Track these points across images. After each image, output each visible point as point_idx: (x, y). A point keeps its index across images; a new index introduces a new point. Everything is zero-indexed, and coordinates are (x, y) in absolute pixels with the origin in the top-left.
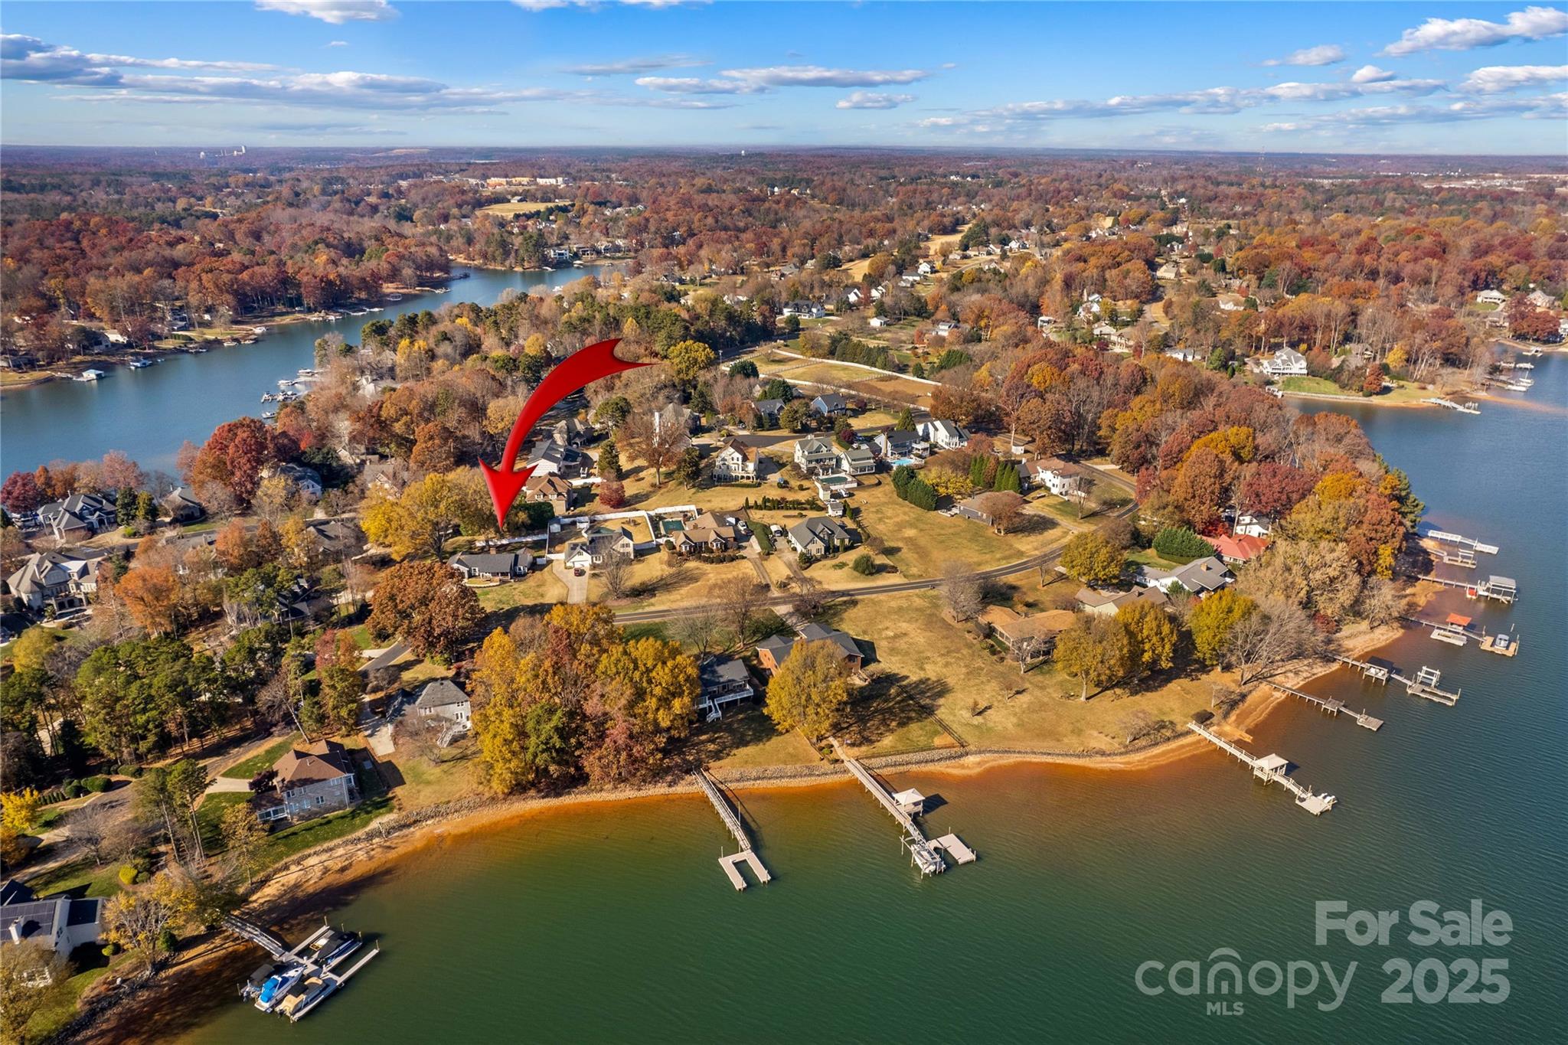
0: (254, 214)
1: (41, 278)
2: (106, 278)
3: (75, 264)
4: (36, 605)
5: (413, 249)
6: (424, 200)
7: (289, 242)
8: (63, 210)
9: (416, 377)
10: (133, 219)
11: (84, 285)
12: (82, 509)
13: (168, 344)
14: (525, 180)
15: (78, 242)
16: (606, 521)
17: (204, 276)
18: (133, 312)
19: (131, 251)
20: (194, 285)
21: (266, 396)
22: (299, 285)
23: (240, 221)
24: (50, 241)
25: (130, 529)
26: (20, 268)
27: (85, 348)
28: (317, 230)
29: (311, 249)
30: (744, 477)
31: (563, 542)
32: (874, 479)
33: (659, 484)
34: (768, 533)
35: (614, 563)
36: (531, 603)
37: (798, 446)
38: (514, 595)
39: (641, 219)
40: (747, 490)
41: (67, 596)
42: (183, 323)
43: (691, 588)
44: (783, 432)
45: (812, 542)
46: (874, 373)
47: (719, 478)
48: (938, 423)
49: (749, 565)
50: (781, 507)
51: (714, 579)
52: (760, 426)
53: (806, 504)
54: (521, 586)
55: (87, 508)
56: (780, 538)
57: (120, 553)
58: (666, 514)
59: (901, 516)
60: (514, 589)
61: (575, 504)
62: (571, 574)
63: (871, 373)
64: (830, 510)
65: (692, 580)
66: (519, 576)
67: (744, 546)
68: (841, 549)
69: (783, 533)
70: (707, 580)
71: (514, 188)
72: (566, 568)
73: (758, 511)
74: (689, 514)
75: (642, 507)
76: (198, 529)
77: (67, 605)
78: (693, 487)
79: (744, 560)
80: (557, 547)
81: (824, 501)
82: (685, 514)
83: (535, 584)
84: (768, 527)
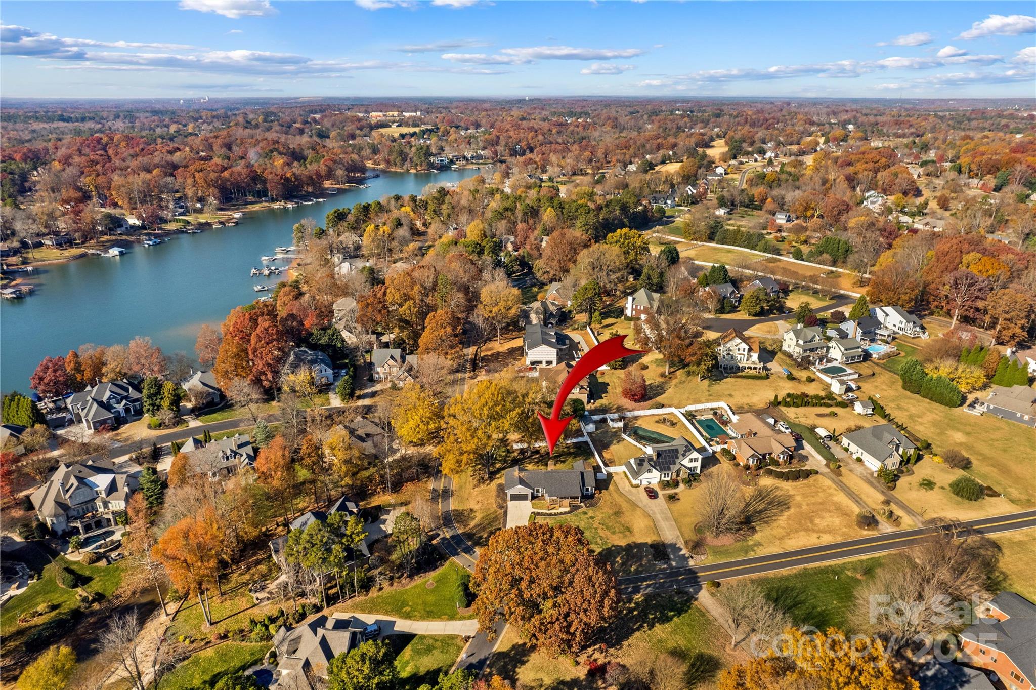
0: (225, 133)
1: (80, 176)
2: (126, 176)
3: (103, 166)
4: (59, 530)
5: (340, 156)
6: (333, 126)
8: (96, 132)
9: (378, 256)
10: (142, 137)
11: (110, 182)
12: (109, 398)
13: (172, 226)
14: (395, 114)
15: (106, 152)
16: (636, 418)
17: (197, 175)
18: (146, 202)
19: (144, 156)
20: (190, 181)
21: (253, 271)
22: (264, 182)
23: (216, 137)
24: (86, 151)
25: (156, 419)
26: (64, 170)
27: (110, 229)
28: (271, 143)
29: (269, 155)
30: (750, 368)
31: (606, 446)
32: (865, 368)
33: (667, 373)
34: (817, 438)
35: (683, 480)
36: (623, 543)
37: (792, 335)
38: (596, 529)
39: (493, 136)
40: (758, 382)
41: (94, 516)
42: (181, 210)
43: (789, 518)
44: (742, 315)
45: (891, 455)
46: (757, 255)
47: (725, 368)
48: (889, 309)
49: (828, 482)
50: (807, 404)
51: (804, 503)
52: (722, 310)
53: (827, 400)
54: (597, 513)
55: (114, 397)
56: (831, 444)
57: (147, 450)
58: (696, 411)
59: (928, 413)
60: (592, 518)
61: (592, 396)
62: (644, 496)
63: (754, 255)
64: (858, 408)
65: (783, 504)
66: (587, 497)
67: (805, 458)
68: (912, 461)
69: (833, 437)
70: (799, 506)
71: (392, 119)
72: (632, 486)
73: (788, 409)
74: (719, 411)
75: (665, 402)
76: (220, 418)
77: (93, 527)
78: (704, 378)
79: (819, 477)
80: (606, 455)
81: (840, 396)
82: (715, 412)
83: (611, 512)
84: (812, 429)
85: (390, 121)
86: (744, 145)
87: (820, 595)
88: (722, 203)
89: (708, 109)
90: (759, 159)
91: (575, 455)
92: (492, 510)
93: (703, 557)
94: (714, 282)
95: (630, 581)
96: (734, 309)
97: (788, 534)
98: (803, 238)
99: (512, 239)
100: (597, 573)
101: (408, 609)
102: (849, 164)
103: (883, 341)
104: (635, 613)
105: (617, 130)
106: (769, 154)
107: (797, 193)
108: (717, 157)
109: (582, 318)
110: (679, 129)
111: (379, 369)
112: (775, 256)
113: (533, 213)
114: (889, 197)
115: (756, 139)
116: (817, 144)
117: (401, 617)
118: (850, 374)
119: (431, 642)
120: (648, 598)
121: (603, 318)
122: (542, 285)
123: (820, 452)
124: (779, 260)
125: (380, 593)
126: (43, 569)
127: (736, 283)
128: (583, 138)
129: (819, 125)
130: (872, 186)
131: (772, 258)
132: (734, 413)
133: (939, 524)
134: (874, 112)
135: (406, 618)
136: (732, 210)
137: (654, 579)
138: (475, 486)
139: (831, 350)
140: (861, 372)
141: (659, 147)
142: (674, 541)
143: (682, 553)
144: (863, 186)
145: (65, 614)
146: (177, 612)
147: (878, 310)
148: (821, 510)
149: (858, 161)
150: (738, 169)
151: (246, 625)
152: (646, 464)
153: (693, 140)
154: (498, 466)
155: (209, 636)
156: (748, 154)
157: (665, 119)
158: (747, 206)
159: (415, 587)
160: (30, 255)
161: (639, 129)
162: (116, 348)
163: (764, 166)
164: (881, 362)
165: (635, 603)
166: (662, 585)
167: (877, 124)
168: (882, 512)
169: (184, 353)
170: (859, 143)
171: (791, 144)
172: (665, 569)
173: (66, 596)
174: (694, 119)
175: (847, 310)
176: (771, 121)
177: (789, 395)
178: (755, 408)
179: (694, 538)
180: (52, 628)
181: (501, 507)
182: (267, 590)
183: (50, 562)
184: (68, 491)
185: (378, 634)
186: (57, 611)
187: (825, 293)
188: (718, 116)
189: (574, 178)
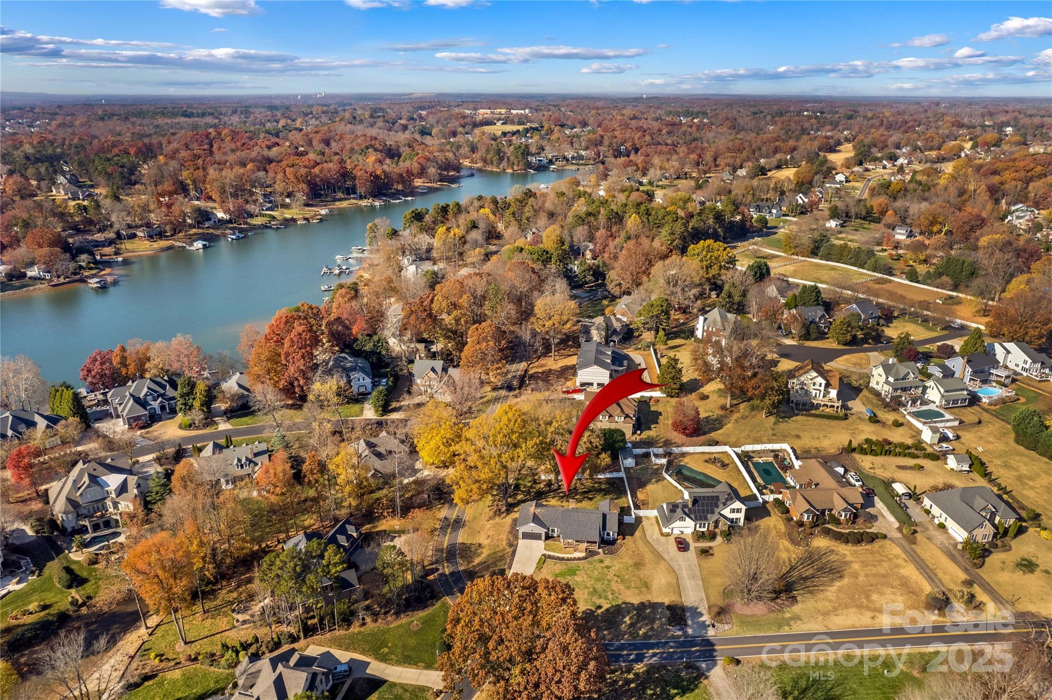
0: (326, 128)
1: (181, 170)
2: (222, 171)
3: (204, 160)
4: (69, 526)
5: (435, 154)
6: (437, 122)
7: (348, 147)
8: (210, 127)
9: (448, 259)
10: (249, 132)
11: (206, 176)
12: (146, 395)
13: (258, 221)
14: (503, 111)
15: (211, 146)
16: (684, 455)
17: (288, 170)
18: (236, 196)
19: (243, 151)
20: (280, 176)
21: (325, 269)
22: (354, 178)
23: (317, 132)
24: (195, 146)
25: (187, 419)
26: (167, 163)
27: (199, 222)
28: (368, 139)
29: (364, 152)
30: (827, 406)
31: (642, 485)
32: (970, 415)
33: (728, 406)
34: (893, 494)
35: (722, 532)
36: (636, 601)
37: (881, 370)
38: (609, 581)
39: (597, 136)
40: (833, 423)
41: (103, 516)
42: (270, 205)
43: (840, 590)
44: (830, 344)
45: (981, 525)
46: (865, 274)
47: (797, 404)
48: (1011, 346)
49: (897, 551)
50: (888, 453)
51: (862, 574)
52: (807, 336)
53: (916, 449)
54: (615, 563)
55: (151, 394)
56: (910, 503)
57: (171, 451)
58: (753, 452)
59: (1044, 476)
60: (608, 567)
61: (639, 426)
62: (673, 546)
63: (861, 274)
64: (952, 462)
65: (835, 571)
66: (606, 543)
67: (873, 518)
68: (1011, 533)
69: (914, 495)
70: (855, 576)
71: (497, 116)
72: (662, 534)
73: (863, 457)
74: (781, 454)
75: (720, 438)
76: (250, 422)
77: (102, 526)
78: (770, 414)
79: (887, 542)
80: (641, 495)
81: (931, 445)
82: (776, 454)
83: (631, 562)
84: (888, 484)
85: (495, 119)
86: (874, 150)
87: (862, 690)
88: (834, 214)
89: (841, 110)
90: (889, 165)
91: (606, 492)
92: (501, 548)
93: (726, 627)
94: (804, 304)
95: (635, 647)
96: (822, 336)
97: (835, 609)
98: (922, 257)
99: (591, 246)
100: (576, 640)
101: (386, 650)
102: (995, 172)
103: (998, 382)
104: (633, 685)
105: (734, 132)
106: (902, 161)
107: (924, 205)
108: (839, 163)
109: (648, 336)
110: (804, 131)
111: (419, 381)
112: (885, 276)
113: (617, 218)
114: (1041, 211)
115: (889, 143)
116: (962, 149)
117: (377, 659)
118: (948, 421)
119: (400, 691)
120: (651, 669)
121: (668, 339)
122: (613, 298)
123: (893, 513)
124: (890, 281)
125: (362, 629)
126: (45, 566)
127: (829, 307)
128: (695, 140)
129: (968, 127)
130: (1022, 197)
131: (882, 279)
132: (797, 458)
133: (1029, 619)
134: (1042, 112)
135: (381, 661)
136: (845, 222)
137: (663, 647)
138: (490, 518)
139: (929, 391)
140: (964, 419)
141: (776, 151)
142: (696, 604)
143: (702, 619)
144: (1010, 198)
145: (52, 615)
146: (157, 626)
147: (997, 346)
148: (883, 584)
149: (1006, 169)
150: (861, 177)
151: (218, 649)
152: (679, 510)
153: (816, 144)
154: (519, 497)
155: (181, 656)
156: (876, 159)
157: (789, 121)
158: (864, 219)
159: (399, 626)
160: (123, 246)
161: (759, 130)
162: (160, 344)
163: (893, 174)
164: (993, 408)
165: (635, 674)
166: (670, 655)
167: (1042, 126)
168: (959, 595)
169: (226, 352)
170: (1014, 149)
171: (931, 149)
172: (679, 637)
173: (60, 596)
174: (822, 121)
175: (957, 344)
176: (910, 124)
177: (867, 441)
178: (824, 453)
179: (721, 603)
180: (36, 630)
181: (511, 545)
182: (250, 612)
183: (54, 559)
184: (79, 488)
185: (348, 676)
186: (47, 611)
187: (937, 322)
188: (850, 117)
189: (676, 182)
